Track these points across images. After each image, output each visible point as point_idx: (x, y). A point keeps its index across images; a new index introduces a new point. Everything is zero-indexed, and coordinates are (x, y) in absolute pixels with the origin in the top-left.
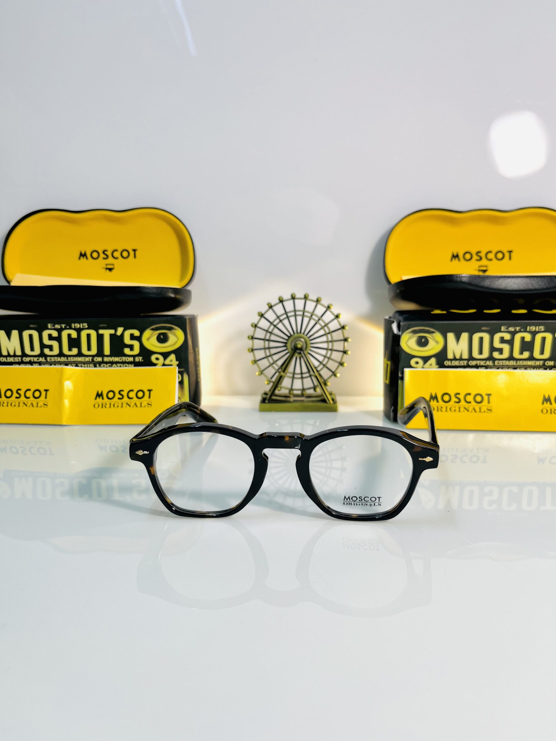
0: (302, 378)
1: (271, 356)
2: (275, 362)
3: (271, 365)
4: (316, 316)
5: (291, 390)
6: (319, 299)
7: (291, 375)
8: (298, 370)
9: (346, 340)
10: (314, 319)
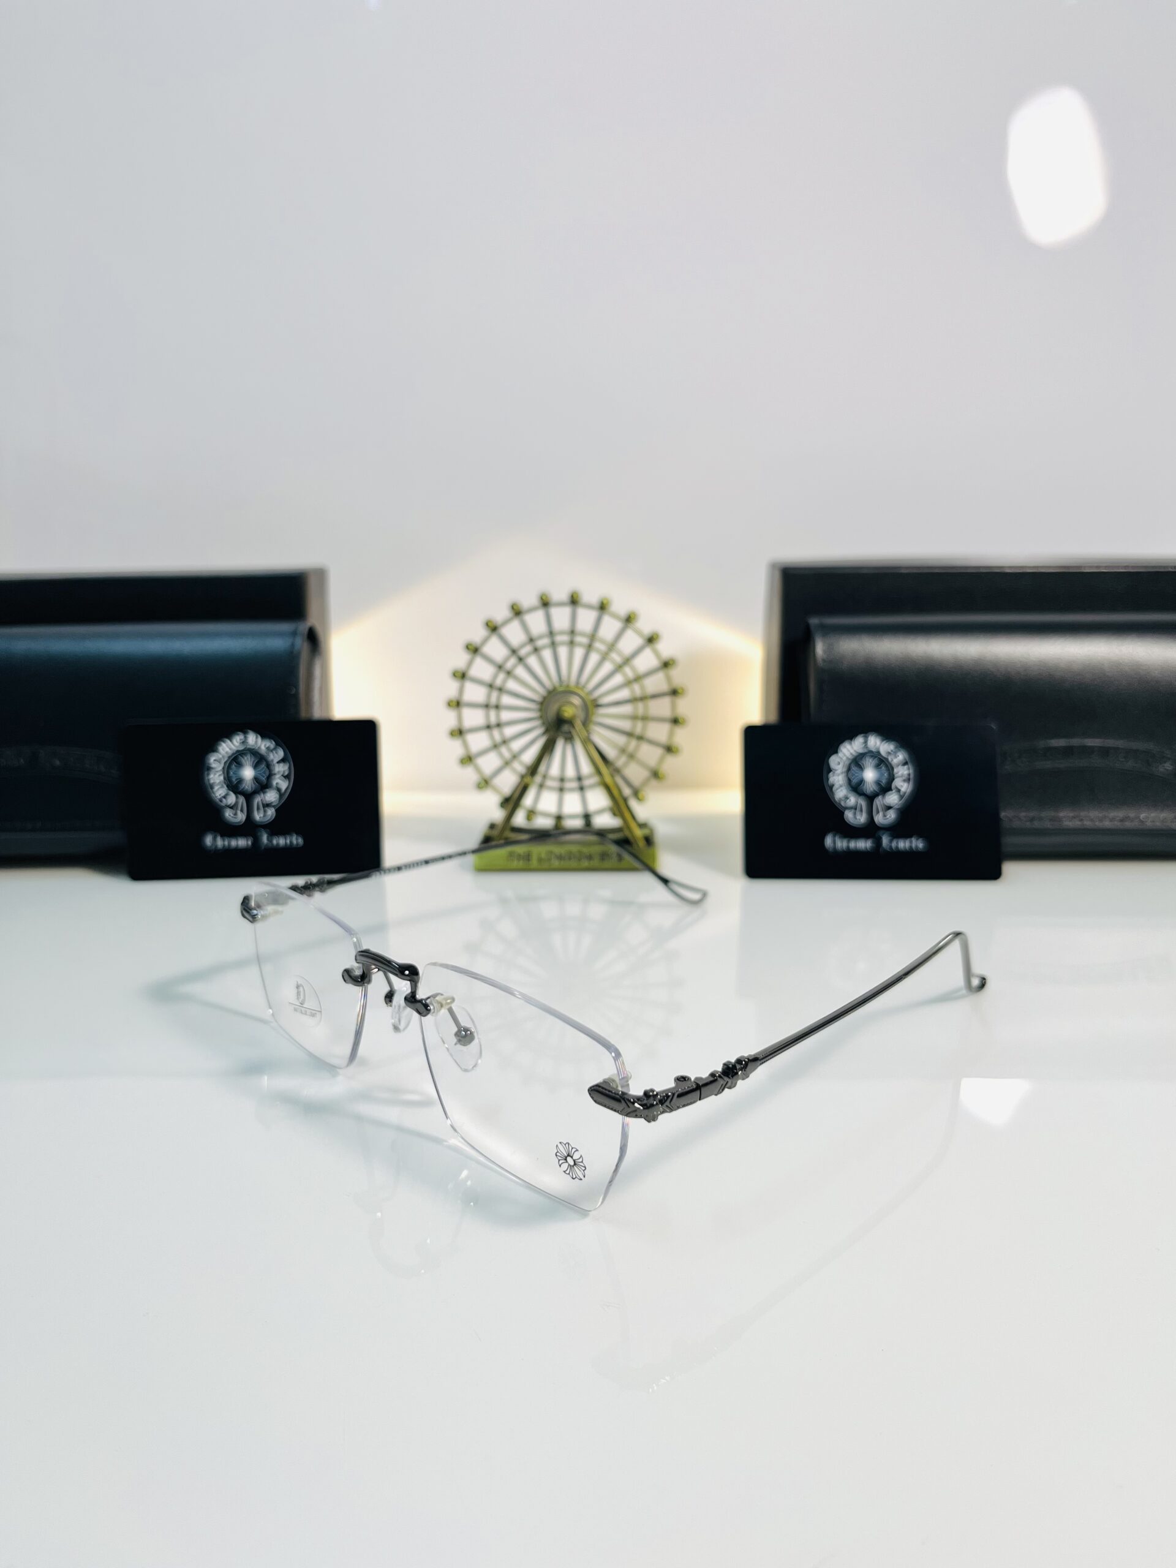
0: (582, 789)
1: (505, 742)
2: (515, 757)
3: (507, 764)
4: (603, 641)
5: (559, 818)
6: (605, 602)
7: (555, 784)
8: (570, 772)
9: (674, 692)
10: (598, 651)
